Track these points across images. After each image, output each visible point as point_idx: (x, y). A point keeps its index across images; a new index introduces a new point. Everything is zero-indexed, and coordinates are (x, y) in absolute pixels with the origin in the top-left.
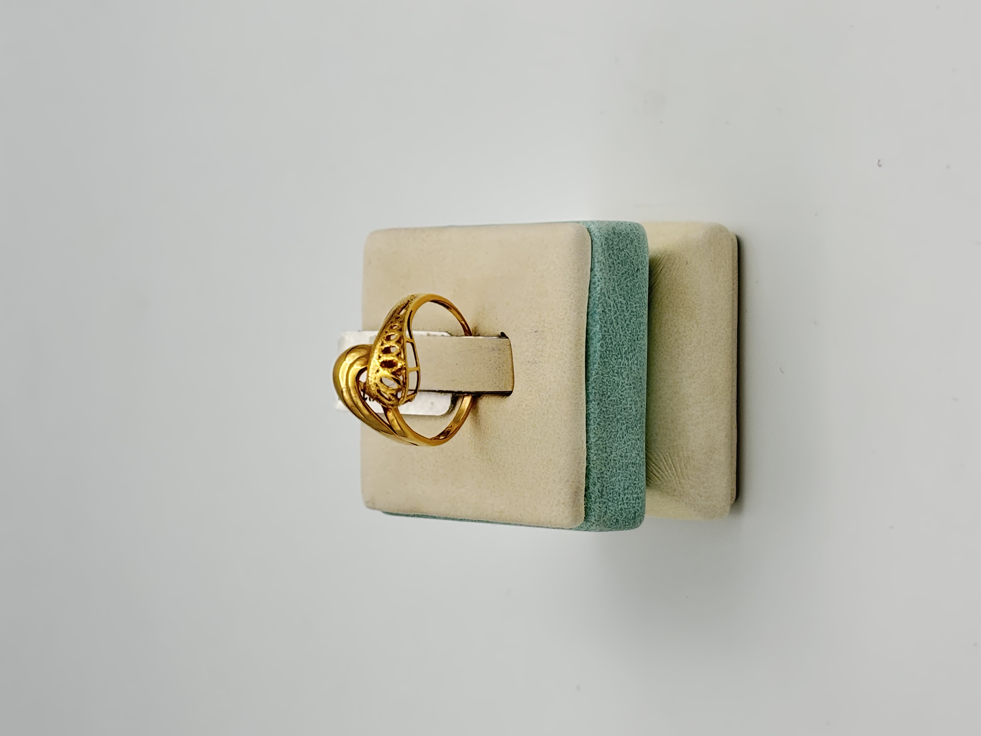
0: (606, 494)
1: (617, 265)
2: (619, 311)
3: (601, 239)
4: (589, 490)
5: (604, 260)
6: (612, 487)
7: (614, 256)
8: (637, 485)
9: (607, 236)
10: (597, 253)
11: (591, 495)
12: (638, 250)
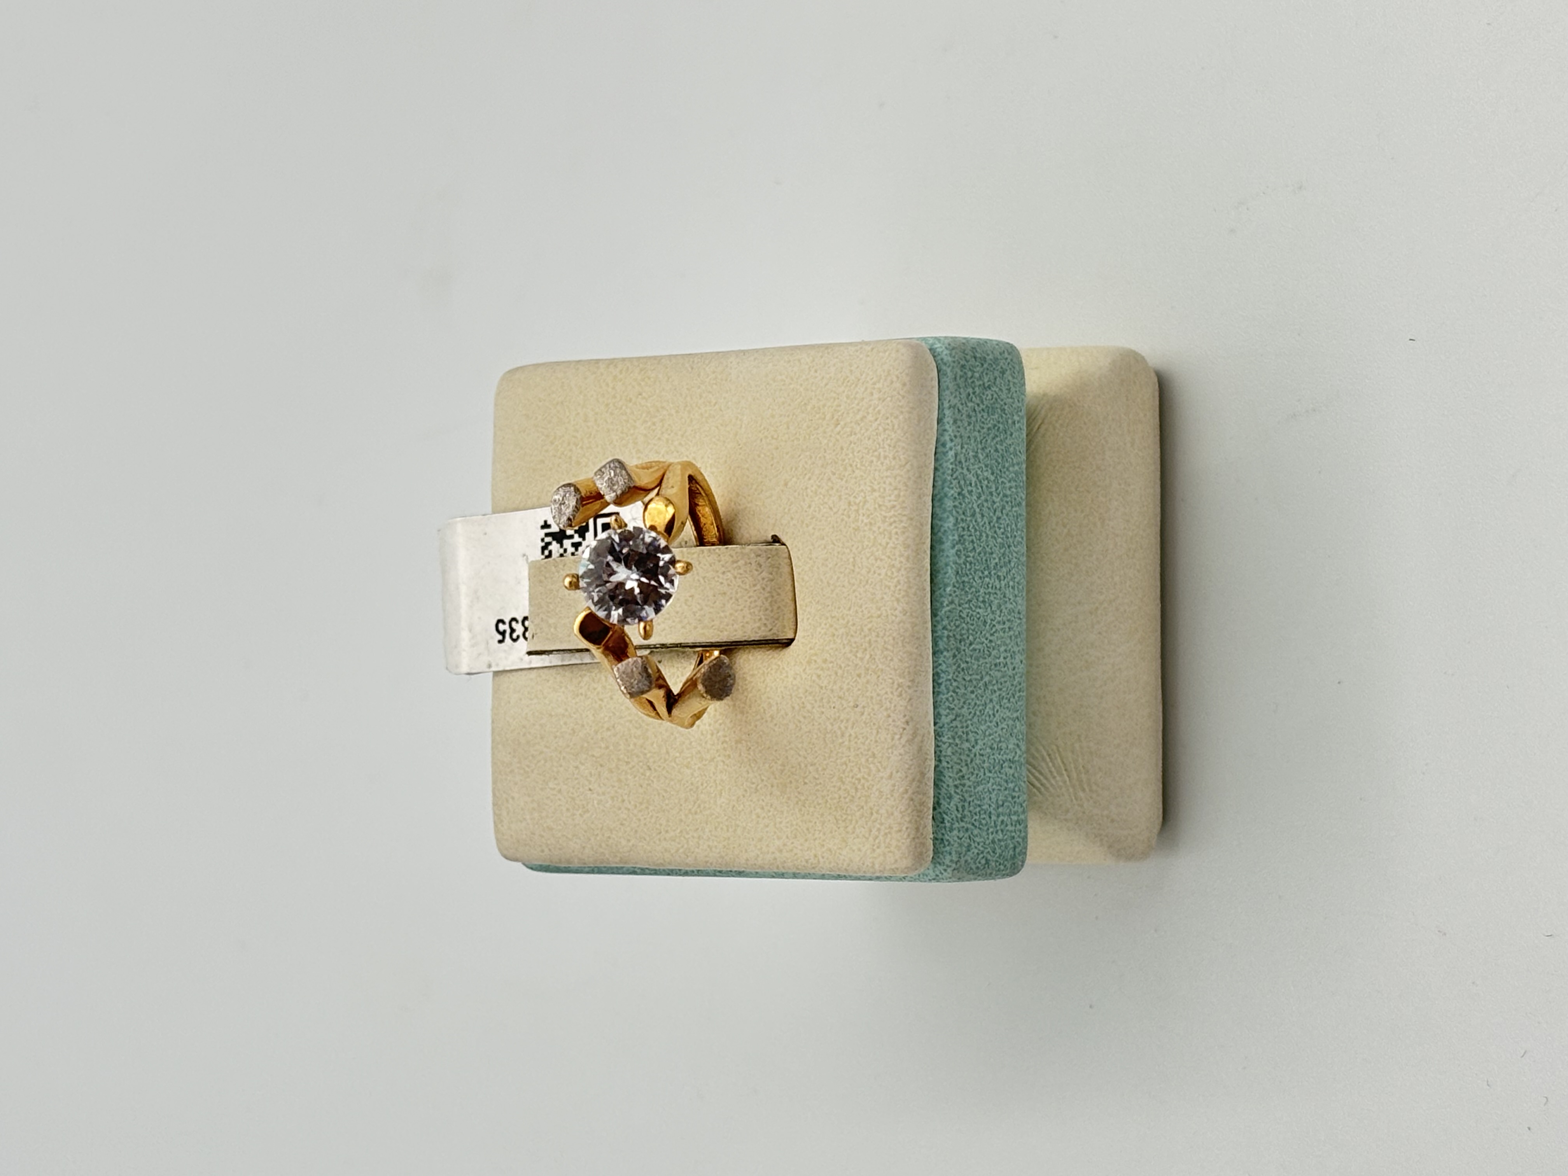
0: (969, 814)
1: (980, 412)
2: (984, 493)
3: (953, 367)
4: (939, 807)
5: (959, 405)
6: (979, 803)
7: (976, 397)
8: (1016, 799)
9: (962, 362)
10: (947, 392)
11: (945, 816)
12: (1013, 389)
